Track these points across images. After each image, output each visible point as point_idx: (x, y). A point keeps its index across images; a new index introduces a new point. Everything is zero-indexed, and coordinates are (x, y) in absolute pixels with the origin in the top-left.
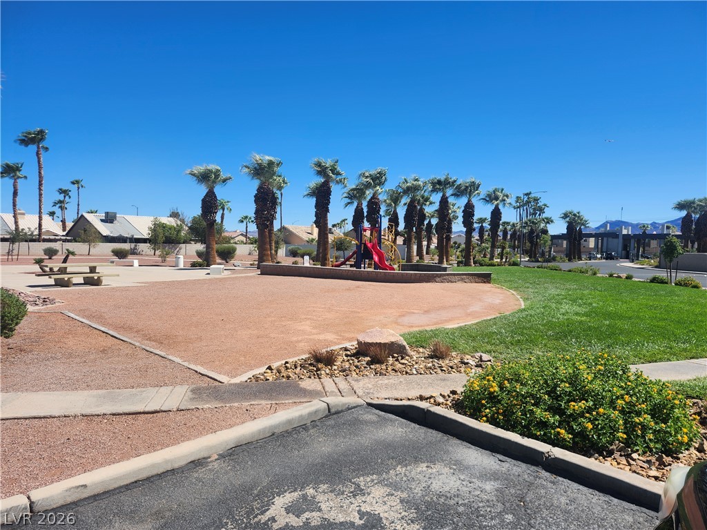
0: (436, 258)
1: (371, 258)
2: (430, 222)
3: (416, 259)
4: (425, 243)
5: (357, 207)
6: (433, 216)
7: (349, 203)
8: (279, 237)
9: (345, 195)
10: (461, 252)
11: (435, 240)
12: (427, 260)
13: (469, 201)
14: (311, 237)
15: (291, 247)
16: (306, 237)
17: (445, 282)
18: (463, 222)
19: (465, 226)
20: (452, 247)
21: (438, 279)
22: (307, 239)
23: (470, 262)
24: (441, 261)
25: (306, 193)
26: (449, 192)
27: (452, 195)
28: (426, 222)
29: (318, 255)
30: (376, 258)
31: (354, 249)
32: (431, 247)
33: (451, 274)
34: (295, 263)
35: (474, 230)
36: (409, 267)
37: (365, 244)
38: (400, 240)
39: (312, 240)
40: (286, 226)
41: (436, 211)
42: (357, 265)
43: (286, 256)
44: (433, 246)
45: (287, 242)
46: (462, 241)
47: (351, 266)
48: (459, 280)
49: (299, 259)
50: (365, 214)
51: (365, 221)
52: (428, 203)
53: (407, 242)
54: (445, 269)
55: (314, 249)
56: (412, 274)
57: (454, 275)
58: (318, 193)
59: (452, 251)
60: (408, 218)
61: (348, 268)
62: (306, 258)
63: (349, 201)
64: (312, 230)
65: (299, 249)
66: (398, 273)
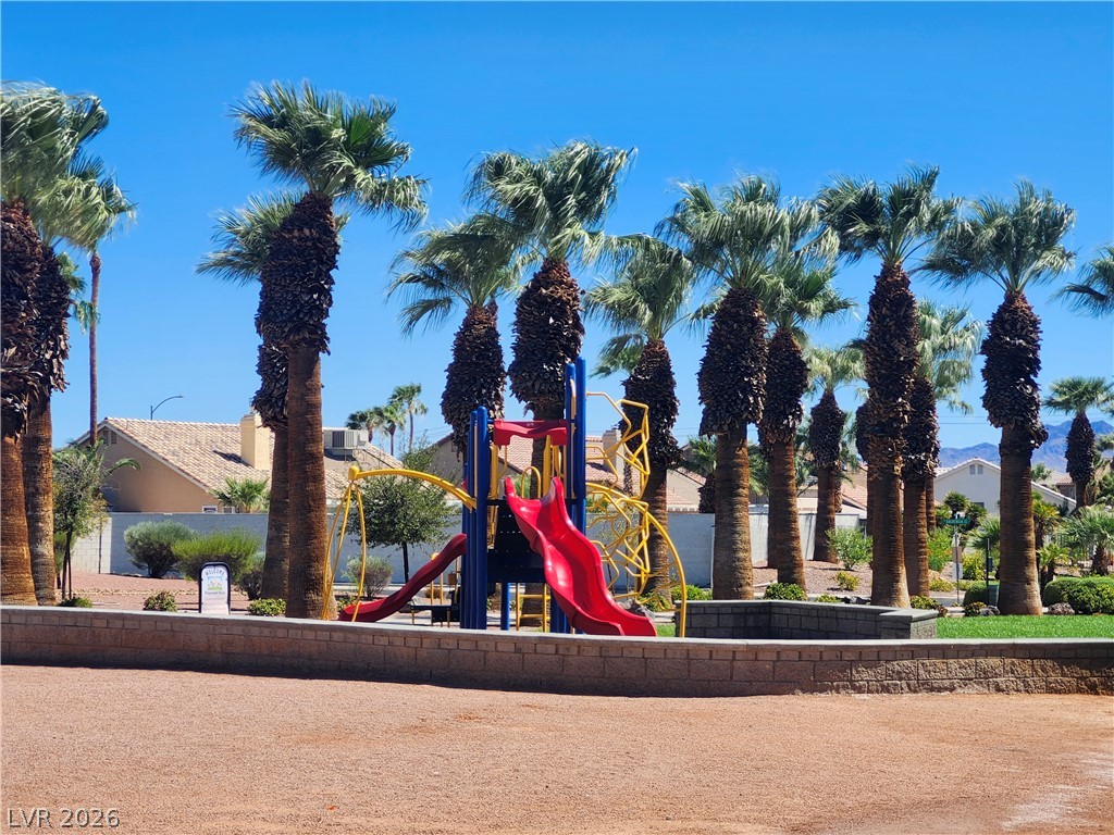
0: (863, 574)
1: (535, 576)
2: (829, 399)
3: (760, 582)
4: (806, 504)
5: (468, 324)
6: (841, 373)
7: (428, 306)
8: (77, 476)
9: (411, 267)
10: (981, 545)
11: (855, 489)
12: (818, 586)
13: (1012, 296)
14: (240, 475)
15: (139, 527)
16: (216, 477)
17: (897, 690)
18: (989, 402)
19: (995, 419)
20: (940, 522)
21: (864, 675)
22: (224, 488)
23: (1026, 595)
24: (884, 590)
25: (213, 256)
26: (916, 250)
27: (932, 266)
28: (808, 403)
29: (271, 562)
30: (560, 576)
31: (456, 531)
32: (839, 521)
33: (930, 651)
34: (161, 602)
35: (1042, 436)
36: (729, 621)
37: (505, 507)
38: (683, 491)
39: (248, 493)
40: (119, 421)
41: (857, 344)
42: (466, 609)
43: (116, 570)
44: (847, 520)
45: (118, 503)
46: (987, 491)
47: (439, 615)
48: (966, 681)
49: (177, 588)
50: (508, 358)
51: (506, 392)
52: (815, 306)
53: (719, 498)
54: (902, 627)
55: (253, 535)
56: (734, 650)
57: (944, 652)
58: (274, 254)
59: (939, 542)
60: (719, 378)
61: (423, 623)
62: (215, 577)
63: (429, 294)
64: (248, 441)
65: (180, 535)
66: (666, 647)
